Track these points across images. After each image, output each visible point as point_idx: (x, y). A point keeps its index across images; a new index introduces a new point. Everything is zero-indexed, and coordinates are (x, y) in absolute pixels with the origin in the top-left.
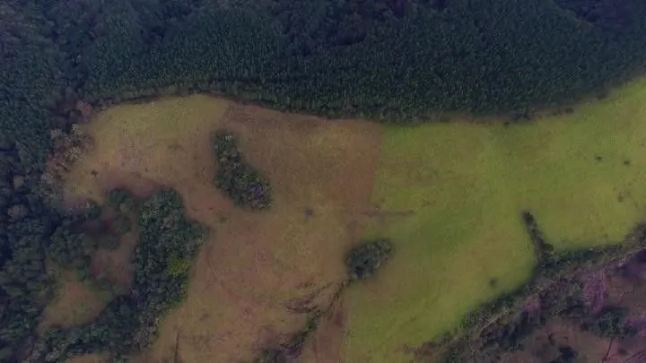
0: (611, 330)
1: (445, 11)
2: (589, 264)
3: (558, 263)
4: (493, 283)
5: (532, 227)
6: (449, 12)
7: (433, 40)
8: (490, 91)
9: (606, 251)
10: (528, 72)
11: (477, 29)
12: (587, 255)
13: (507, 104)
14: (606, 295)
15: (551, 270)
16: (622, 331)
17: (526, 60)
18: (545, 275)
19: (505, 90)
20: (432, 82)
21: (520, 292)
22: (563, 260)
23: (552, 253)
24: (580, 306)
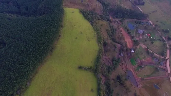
0: (117, 63)
1: (7, 45)
2: (101, 60)
3: (96, 68)
4: (92, 91)
5: (83, 69)
6: (8, 45)
7: (10, 57)
8: (38, 53)
9: (99, 53)
10: (41, 39)
11: (20, 42)
12: (98, 59)
13: (45, 51)
14: (109, 59)
15: (97, 71)
16: (118, 61)
17: (38, 37)
18: (98, 74)
19: (41, 49)
20: (21, 69)
21: (99, 85)
22: (96, 66)
23: (93, 68)
24: (109, 67)
